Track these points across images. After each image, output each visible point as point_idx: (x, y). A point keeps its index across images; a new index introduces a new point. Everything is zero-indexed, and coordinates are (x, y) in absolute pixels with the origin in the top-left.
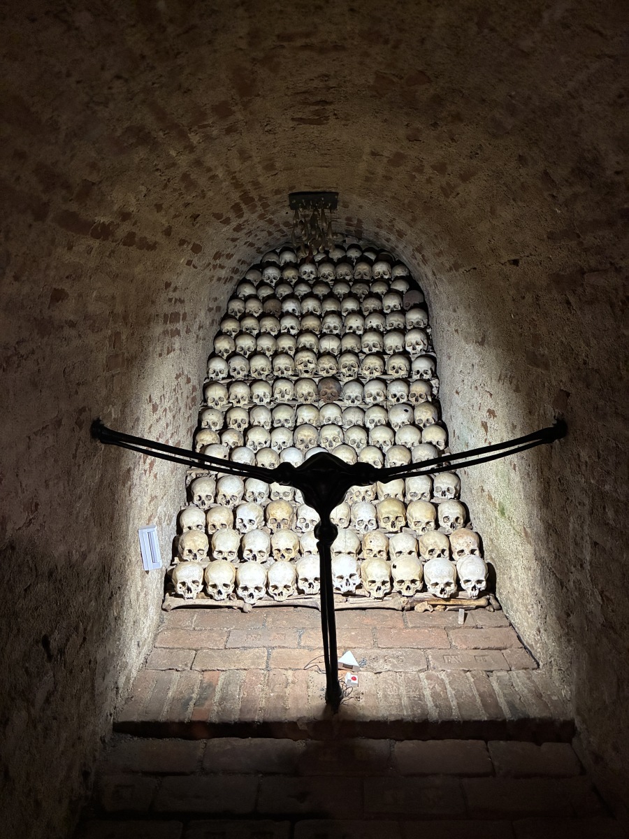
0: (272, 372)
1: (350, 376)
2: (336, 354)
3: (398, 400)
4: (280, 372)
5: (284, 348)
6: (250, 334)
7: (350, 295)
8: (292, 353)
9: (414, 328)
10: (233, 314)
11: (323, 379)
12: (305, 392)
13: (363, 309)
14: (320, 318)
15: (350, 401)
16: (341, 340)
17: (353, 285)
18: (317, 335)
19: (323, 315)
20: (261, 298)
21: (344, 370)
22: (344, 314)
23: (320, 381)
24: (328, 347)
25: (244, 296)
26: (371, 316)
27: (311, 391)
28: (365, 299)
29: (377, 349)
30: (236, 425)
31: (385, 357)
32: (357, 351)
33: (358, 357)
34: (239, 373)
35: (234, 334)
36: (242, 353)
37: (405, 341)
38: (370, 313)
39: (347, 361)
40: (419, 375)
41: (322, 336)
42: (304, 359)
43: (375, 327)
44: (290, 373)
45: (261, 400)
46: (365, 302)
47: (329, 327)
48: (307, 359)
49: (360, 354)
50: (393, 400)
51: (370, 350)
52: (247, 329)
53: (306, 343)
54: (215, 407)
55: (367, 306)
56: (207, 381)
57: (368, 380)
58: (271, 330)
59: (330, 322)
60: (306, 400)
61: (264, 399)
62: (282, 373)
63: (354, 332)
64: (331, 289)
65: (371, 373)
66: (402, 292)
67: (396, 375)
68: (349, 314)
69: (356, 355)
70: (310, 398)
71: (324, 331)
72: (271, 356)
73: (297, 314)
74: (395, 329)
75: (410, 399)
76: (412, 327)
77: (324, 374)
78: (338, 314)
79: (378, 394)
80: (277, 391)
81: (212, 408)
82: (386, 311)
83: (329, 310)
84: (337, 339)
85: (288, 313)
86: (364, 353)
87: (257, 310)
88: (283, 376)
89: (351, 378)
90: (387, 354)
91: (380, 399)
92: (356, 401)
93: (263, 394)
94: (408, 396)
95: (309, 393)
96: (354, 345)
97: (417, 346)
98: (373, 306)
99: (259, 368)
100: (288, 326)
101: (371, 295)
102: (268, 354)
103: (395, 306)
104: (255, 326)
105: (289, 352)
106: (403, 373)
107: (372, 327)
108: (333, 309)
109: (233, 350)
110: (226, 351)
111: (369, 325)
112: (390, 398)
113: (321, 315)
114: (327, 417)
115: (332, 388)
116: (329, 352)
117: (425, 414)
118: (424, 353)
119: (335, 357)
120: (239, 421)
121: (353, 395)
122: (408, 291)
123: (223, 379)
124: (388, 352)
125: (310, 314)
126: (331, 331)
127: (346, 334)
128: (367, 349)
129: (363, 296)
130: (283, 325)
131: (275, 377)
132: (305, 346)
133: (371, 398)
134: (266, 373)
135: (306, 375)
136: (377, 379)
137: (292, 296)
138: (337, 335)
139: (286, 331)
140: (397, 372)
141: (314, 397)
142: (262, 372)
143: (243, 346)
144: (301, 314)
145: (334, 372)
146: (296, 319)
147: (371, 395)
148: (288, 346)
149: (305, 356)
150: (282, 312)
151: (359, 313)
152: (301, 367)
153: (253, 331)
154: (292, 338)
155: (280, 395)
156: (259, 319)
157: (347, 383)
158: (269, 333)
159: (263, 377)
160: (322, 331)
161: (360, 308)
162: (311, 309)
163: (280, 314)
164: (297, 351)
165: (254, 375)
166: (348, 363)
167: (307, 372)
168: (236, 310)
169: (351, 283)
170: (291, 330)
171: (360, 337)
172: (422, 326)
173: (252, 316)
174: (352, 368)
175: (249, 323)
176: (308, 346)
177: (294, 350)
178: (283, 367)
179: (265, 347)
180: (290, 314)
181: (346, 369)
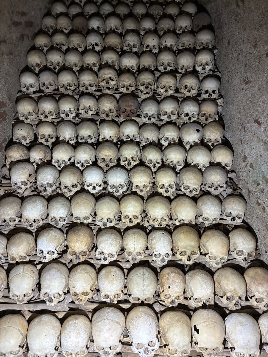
0: (78, 88)
1: (147, 93)
2: (134, 71)
3: (190, 119)
4: (84, 88)
5: (88, 64)
6: (59, 50)
7: (147, 15)
8: (96, 69)
9: (204, 49)
10: (46, 30)
11: (123, 95)
12: (107, 109)
13: (158, 29)
14: (122, 36)
15: (147, 119)
16: (139, 57)
17: (149, 7)
18: (118, 52)
19: (124, 33)
20: (71, 16)
21: (142, 88)
22: (142, 33)
23: (120, 97)
24: (128, 65)
25: (57, 13)
26: (166, 36)
27: (112, 107)
28: (160, 19)
29: (171, 68)
30: (44, 140)
31: (178, 75)
32: (153, 69)
33: (154, 75)
34: (47, 88)
35: (46, 49)
36: (52, 67)
37: (195, 61)
38: (165, 33)
39: (144, 79)
40: (207, 95)
41: (122, 53)
42: (106, 76)
43: (169, 46)
44: (94, 88)
45: (67, 115)
46: (161, 22)
47: (129, 45)
48: (109, 76)
49: (156, 72)
50: (185, 118)
51: (165, 69)
52: (57, 45)
53: (109, 60)
54: (26, 121)
55: (163, 26)
56: (20, 94)
57: (162, 98)
58: (79, 46)
59: (130, 41)
60: (108, 115)
61: (70, 114)
62: (87, 89)
63: (151, 51)
64: (131, 10)
65: (166, 91)
66: (192, 14)
67: (188, 94)
68: (146, 33)
69: (152, 72)
70: (111, 114)
71: (125, 48)
72: (78, 71)
73: (101, 32)
74: (186, 48)
75: (201, 118)
76: (201, 47)
77: (124, 90)
78: (136, 32)
79: (172, 113)
80: (81, 107)
81: (22, 122)
82: (178, 32)
83: (129, 28)
84: (136, 57)
85: (93, 30)
86: (159, 71)
87: (66, 26)
88: (88, 91)
89: (148, 96)
90: (179, 73)
91: (174, 117)
92: (152, 119)
93: (68, 110)
94: (198, 115)
95: (110, 110)
96: (151, 63)
97: (207, 67)
98: (167, 26)
99: (66, 83)
100: (93, 42)
101: (165, 16)
102: (75, 69)
103: (186, 27)
104: (64, 42)
105: (93, 68)
106: (194, 93)
107: (166, 46)
108: (132, 28)
109: (45, 64)
110: (38, 65)
111: (164, 44)
112: (183, 116)
113: (122, 33)
114: (126, 134)
115: (131, 106)
116: (129, 69)
117: (214, 134)
118: (212, 73)
119: (133, 74)
120: (47, 137)
121: (150, 113)
122: (197, 13)
123: (34, 92)
124: (180, 71)
125: (113, 32)
126: (131, 49)
127: (143, 52)
128: (162, 67)
129: (158, 17)
130: (88, 42)
131: (80, 92)
132: (107, 63)
133: (166, 116)
134: (72, 88)
135: (108, 92)
136: (171, 97)
137: (97, 15)
138: (136, 53)
139: (91, 47)
140: (189, 91)
141: (115, 113)
142: (69, 88)
143: (53, 61)
144: (105, 31)
145: (133, 89)
146: (100, 36)
147: (166, 114)
148: (92, 62)
149: (108, 73)
150: (89, 30)
151: (155, 32)
152: (103, 84)
153: (63, 47)
154: (96, 55)
155: (84, 111)
156: (68, 35)
157: (144, 100)
158: (77, 49)
159: (70, 92)
160: (122, 48)
161: (156, 28)
162: (113, 27)
163: (86, 31)
164: (101, 67)
165: (62, 90)
166: (145, 81)
167: (108, 88)
168: (49, 26)
169: (148, 5)
170: (96, 47)
171: (156, 55)
172: (210, 47)
173: (62, 32)
174: (150, 86)
175: (59, 39)
176: (110, 63)
177: (98, 67)
178: (87, 83)
179: (72, 62)
180: (96, 31)
181: (144, 87)
